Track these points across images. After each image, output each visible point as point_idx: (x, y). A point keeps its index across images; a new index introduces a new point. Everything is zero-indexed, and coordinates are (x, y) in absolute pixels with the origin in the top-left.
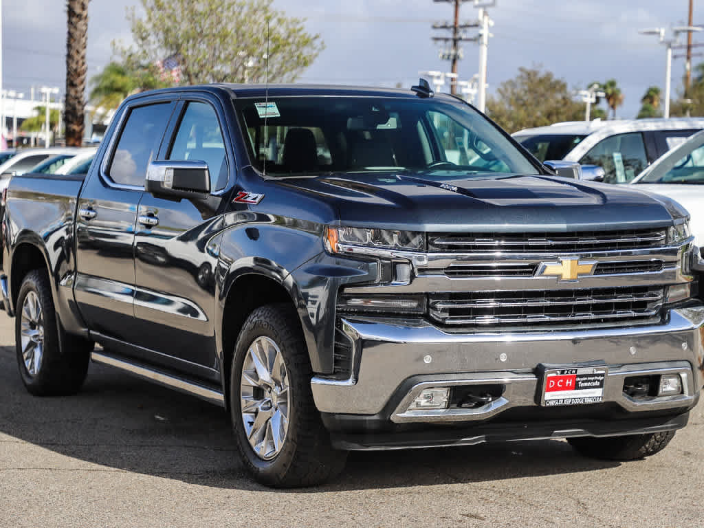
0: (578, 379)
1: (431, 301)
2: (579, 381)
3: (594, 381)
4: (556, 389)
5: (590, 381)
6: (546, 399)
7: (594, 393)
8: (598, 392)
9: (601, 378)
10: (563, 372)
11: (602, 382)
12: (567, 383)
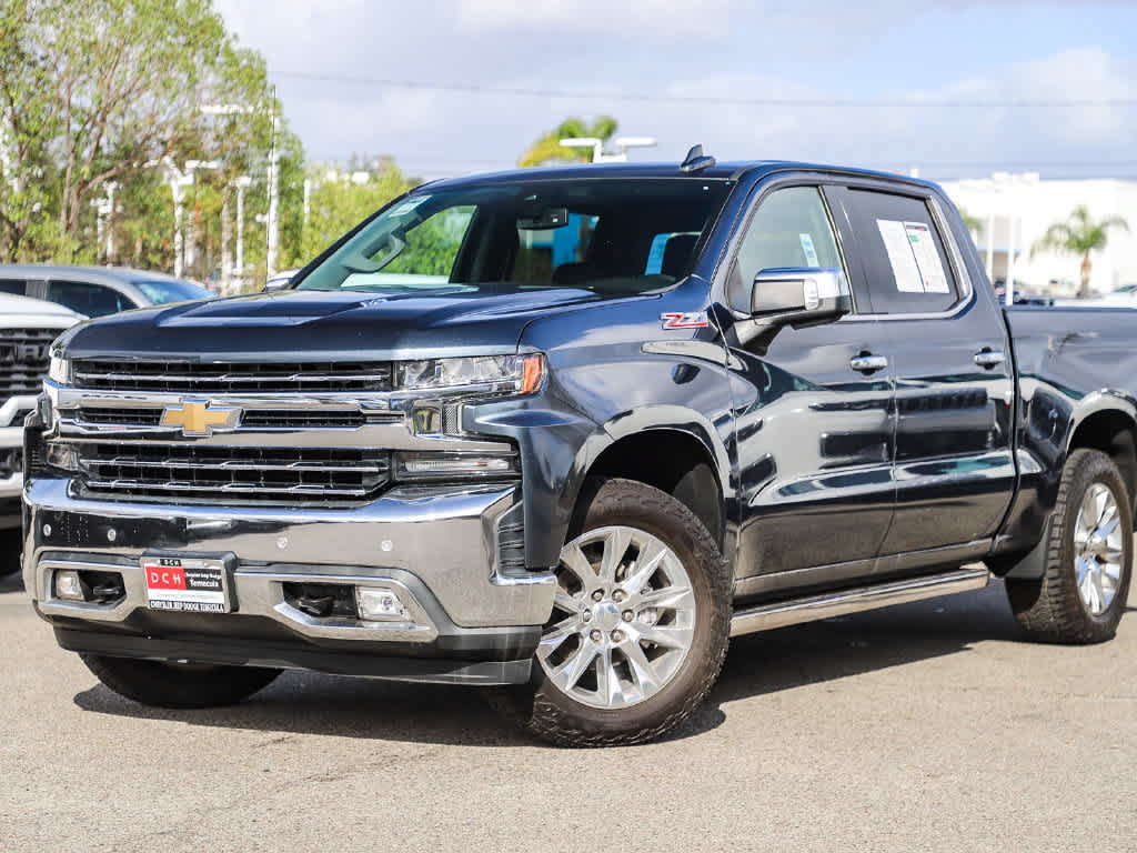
0: (188, 575)
2: (190, 578)
3: (210, 580)
4: (160, 585)
5: (203, 579)
6: (150, 598)
7: (213, 597)
8: (219, 598)
9: (218, 577)
10: (162, 562)
11: (220, 583)
12: (175, 579)
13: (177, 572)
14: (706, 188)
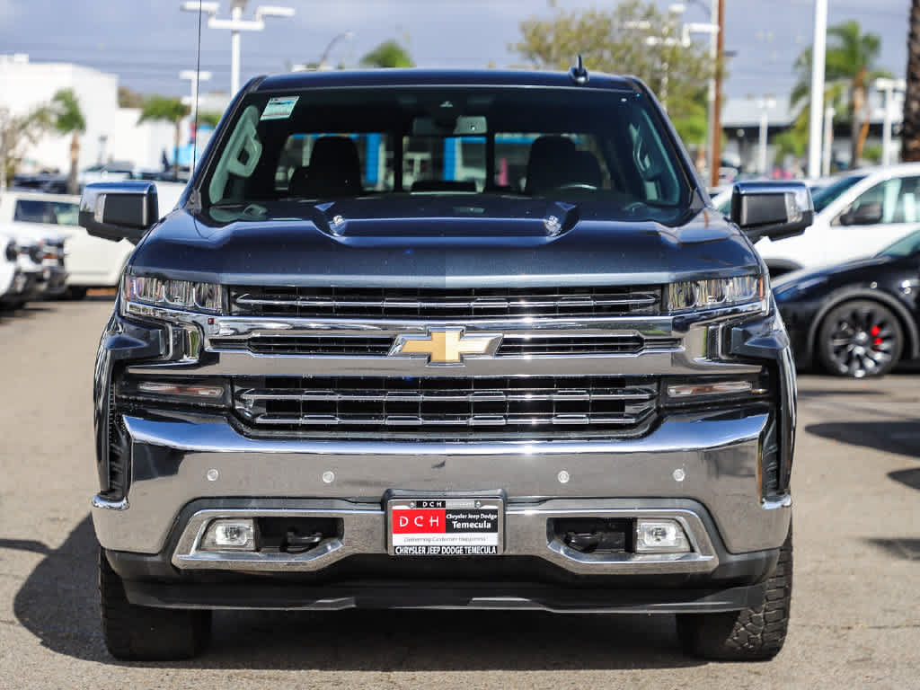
0: (451, 516)
1: (237, 389)
2: (453, 520)
3: (481, 521)
4: (411, 529)
5: (474, 521)
6: (394, 544)
7: (483, 539)
8: (491, 540)
9: (492, 517)
10: (419, 504)
11: (494, 523)
12: (432, 521)
13: (435, 514)
14: (624, 100)
